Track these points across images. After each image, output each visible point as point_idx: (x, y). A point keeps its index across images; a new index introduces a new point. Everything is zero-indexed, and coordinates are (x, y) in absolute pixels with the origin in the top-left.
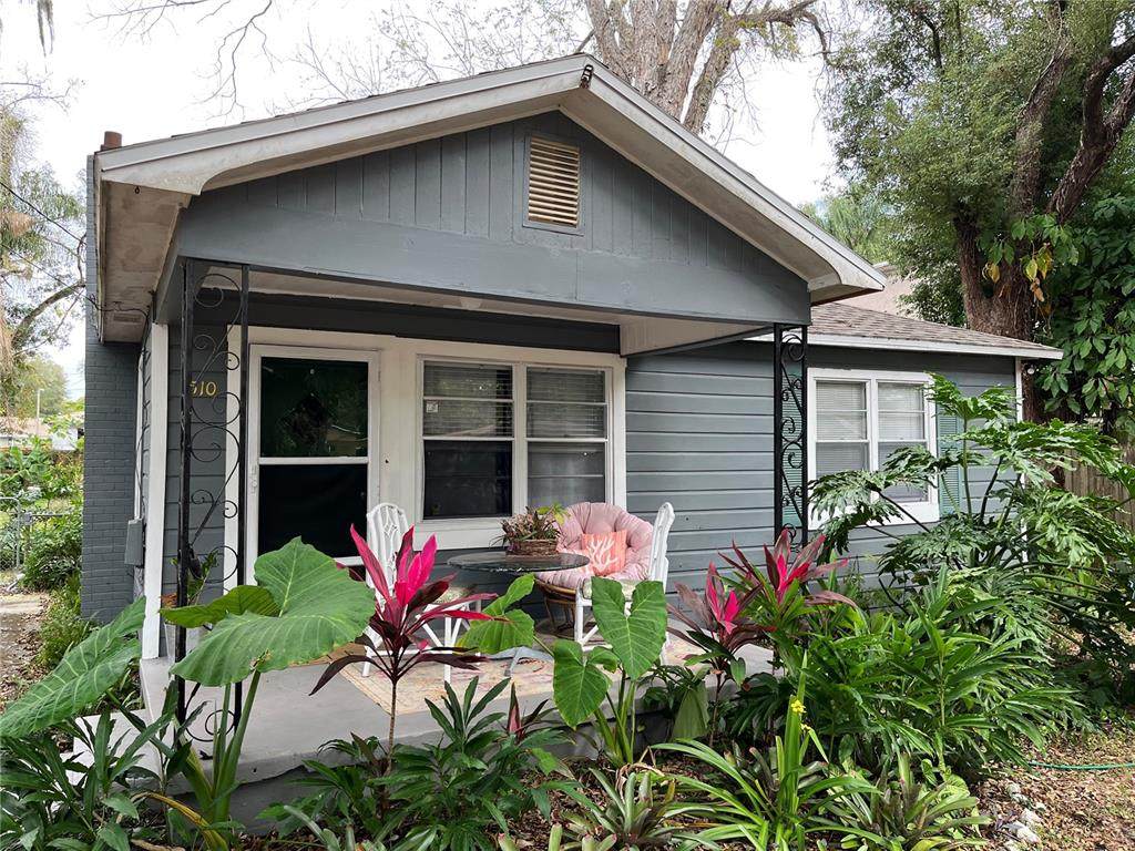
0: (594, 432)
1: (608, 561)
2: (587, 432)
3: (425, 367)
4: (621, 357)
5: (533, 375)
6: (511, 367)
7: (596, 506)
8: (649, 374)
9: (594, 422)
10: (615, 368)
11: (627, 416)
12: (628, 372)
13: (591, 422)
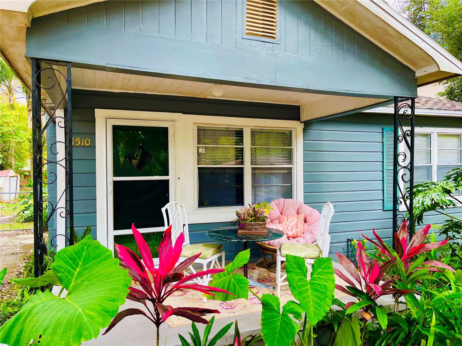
0: (286, 162)
1: (295, 230)
2: (283, 162)
3: (198, 129)
4: (301, 122)
5: (253, 133)
6: (242, 129)
7: (287, 200)
8: (315, 131)
9: (286, 157)
10: (297, 128)
11: (304, 153)
12: (305, 130)
13: (285, 157)
